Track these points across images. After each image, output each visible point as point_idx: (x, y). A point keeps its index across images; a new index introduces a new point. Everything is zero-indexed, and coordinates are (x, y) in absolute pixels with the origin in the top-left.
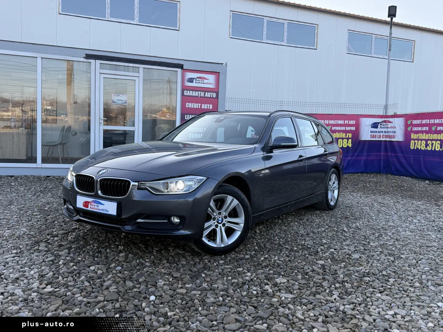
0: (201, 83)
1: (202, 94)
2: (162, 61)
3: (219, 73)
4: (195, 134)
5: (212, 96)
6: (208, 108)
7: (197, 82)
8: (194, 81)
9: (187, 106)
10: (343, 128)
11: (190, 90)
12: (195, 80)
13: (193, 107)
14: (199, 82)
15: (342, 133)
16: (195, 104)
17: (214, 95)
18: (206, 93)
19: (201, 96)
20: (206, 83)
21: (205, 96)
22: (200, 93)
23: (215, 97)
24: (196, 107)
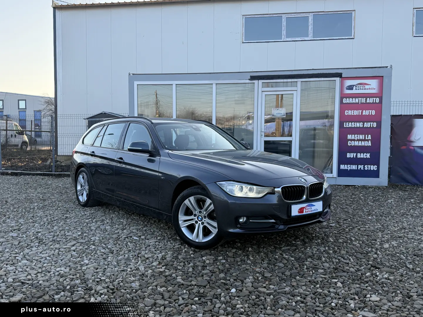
0: (362, 89)
1: (364, 100)
2: (320, 73)
3: (383, 76)
4: (355, 142)
5: (374, 102)
6: (370, 114)
7: (357, 88)
8: (354, 88)
9: (346, 114)
11: (349, 98)
13: (352, 114)
14: (359, 88)
16: (355, 111)
17: (378, 100)
18: (368, 99)
19: (362, 102)
20: (368, 89)
21: (367, 102)
22: (361, 100)
23: (378, 102)
24: (356, 114)
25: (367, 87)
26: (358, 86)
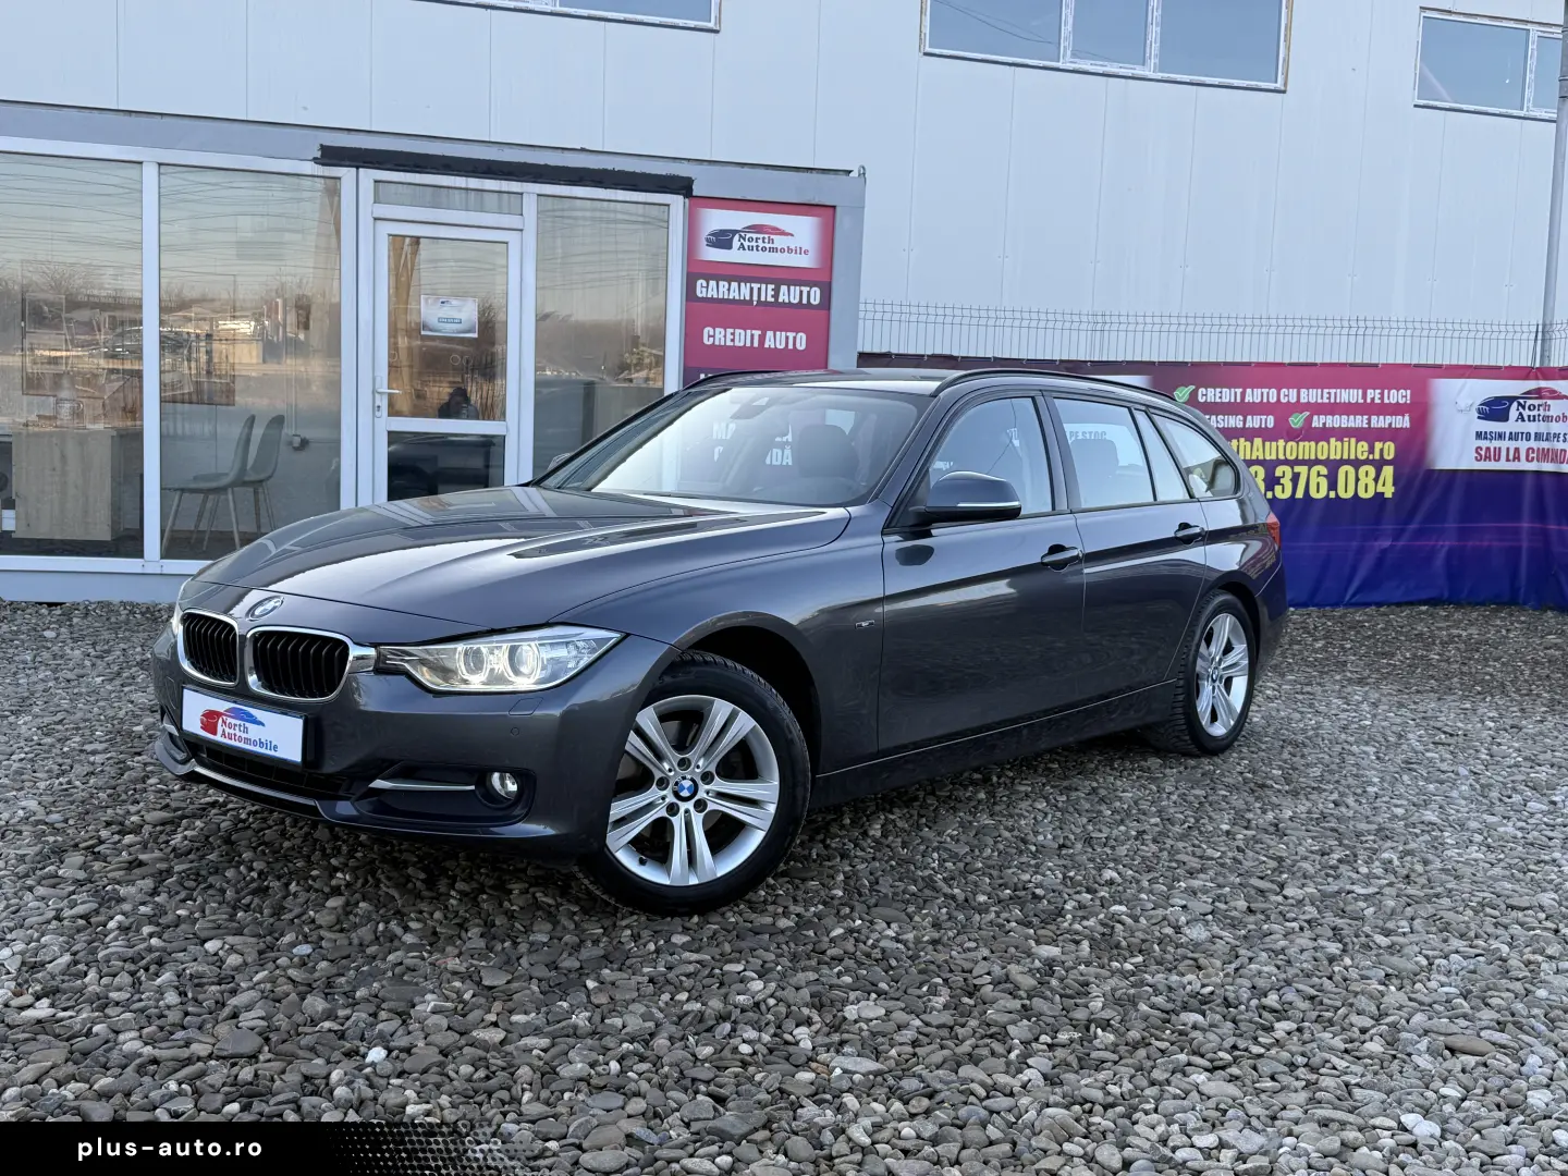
0: (764, 249)
1: (767, 293)
2: (610, 168)
5: (805, 301)
6: (791, 347)
7: (746, 244)
8: (736, 242)
9: (706, 341)
10: (1359, 421)
11: (718, 278)
12: (737, 237)
13: (729, 343)
14: (754, 244)
15: (1353, 440)
16: (737, 331)
17: (815, 296)
18: (784, 288)
19: (763, 299)
20: (782, 250)
21: (780, 300)
22: (759, 289)
23: (817, 302)
24: (742, 344)
25: (779, 241)
26: (748, 235)
